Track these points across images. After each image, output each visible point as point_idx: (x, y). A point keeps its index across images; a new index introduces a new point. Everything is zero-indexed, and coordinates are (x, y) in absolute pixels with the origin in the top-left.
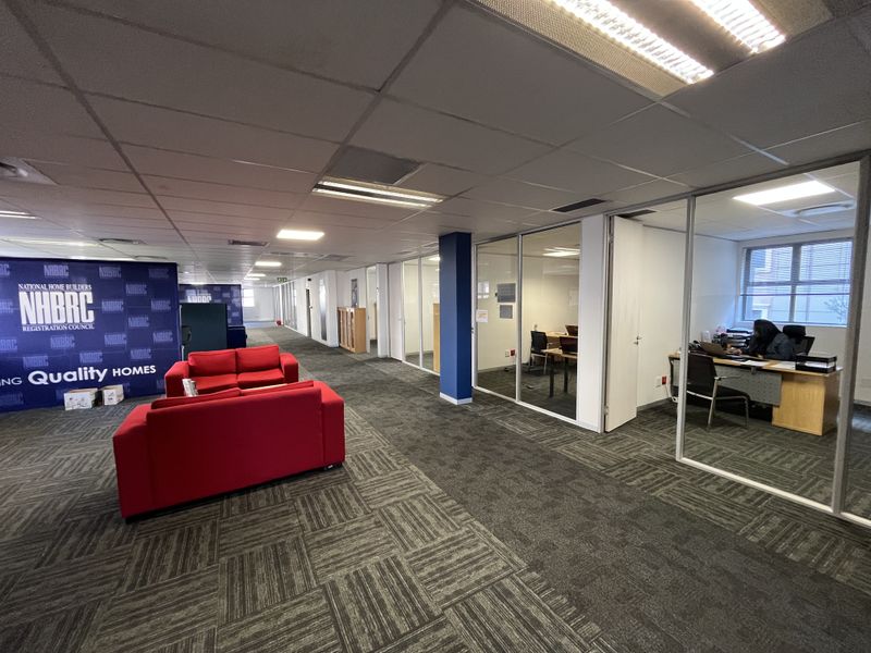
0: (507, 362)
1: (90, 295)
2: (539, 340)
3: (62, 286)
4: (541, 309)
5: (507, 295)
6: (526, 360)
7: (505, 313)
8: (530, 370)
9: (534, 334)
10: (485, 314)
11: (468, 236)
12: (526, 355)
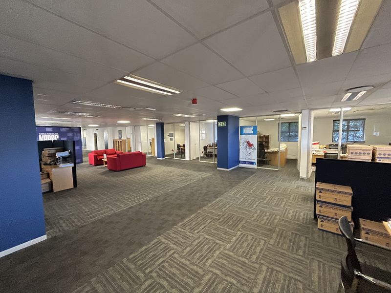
0: (172, 153)
1: (58, 136)
2: (179, 146)
3: (50, 134)
4: (178, 139)
5: (171, 135)
6: (176, 152)
7: (171, 139)
8: (177, 154)
9: (178, 145)
10: (167, 139)
11: (163, 123)
12: (176, 150)
